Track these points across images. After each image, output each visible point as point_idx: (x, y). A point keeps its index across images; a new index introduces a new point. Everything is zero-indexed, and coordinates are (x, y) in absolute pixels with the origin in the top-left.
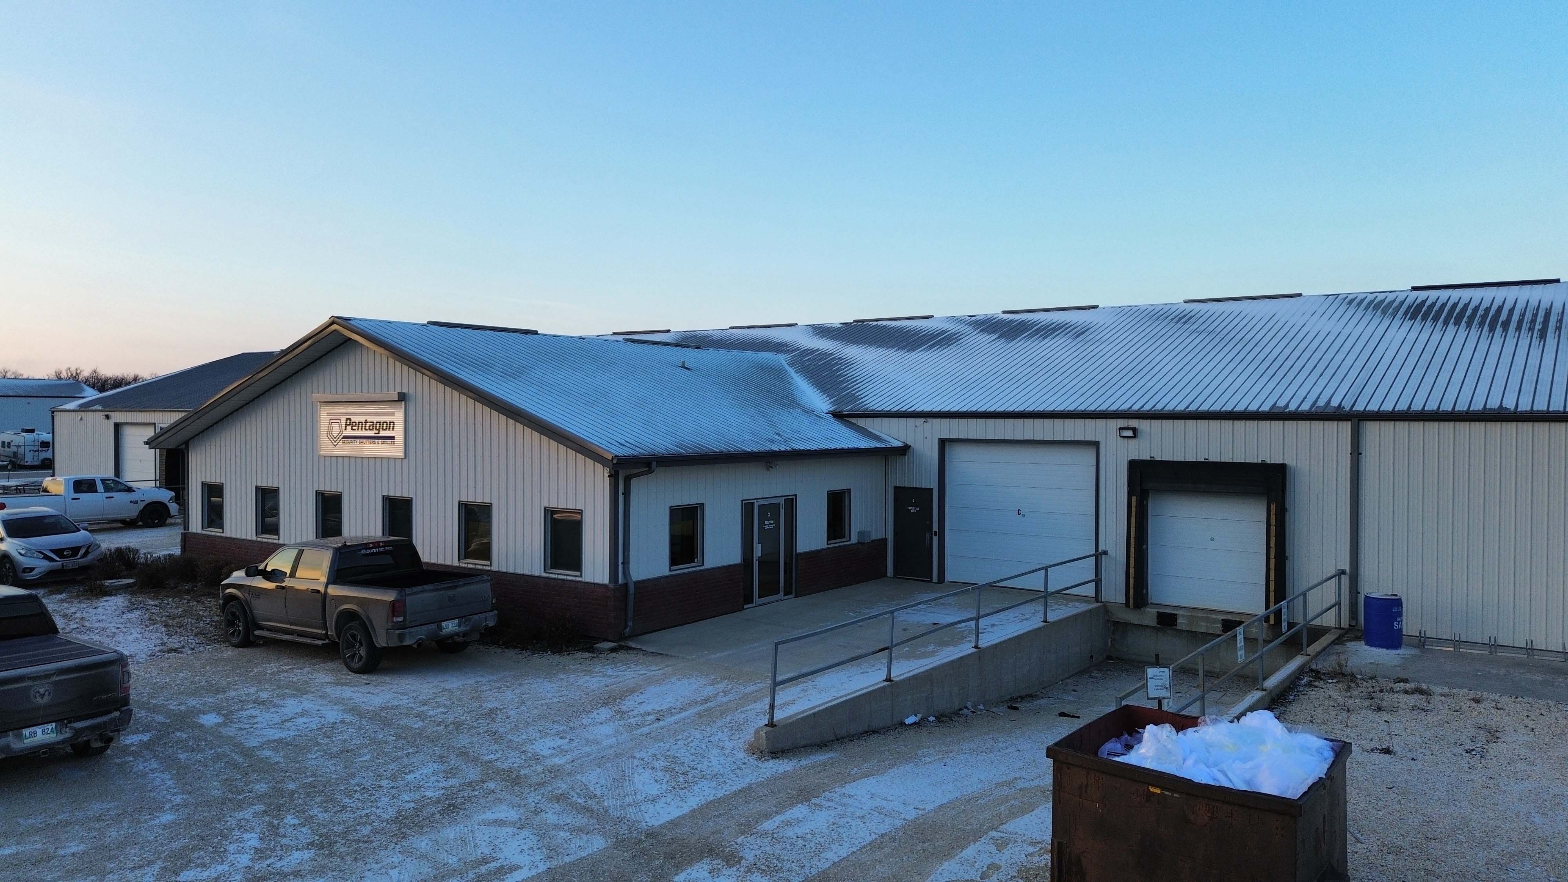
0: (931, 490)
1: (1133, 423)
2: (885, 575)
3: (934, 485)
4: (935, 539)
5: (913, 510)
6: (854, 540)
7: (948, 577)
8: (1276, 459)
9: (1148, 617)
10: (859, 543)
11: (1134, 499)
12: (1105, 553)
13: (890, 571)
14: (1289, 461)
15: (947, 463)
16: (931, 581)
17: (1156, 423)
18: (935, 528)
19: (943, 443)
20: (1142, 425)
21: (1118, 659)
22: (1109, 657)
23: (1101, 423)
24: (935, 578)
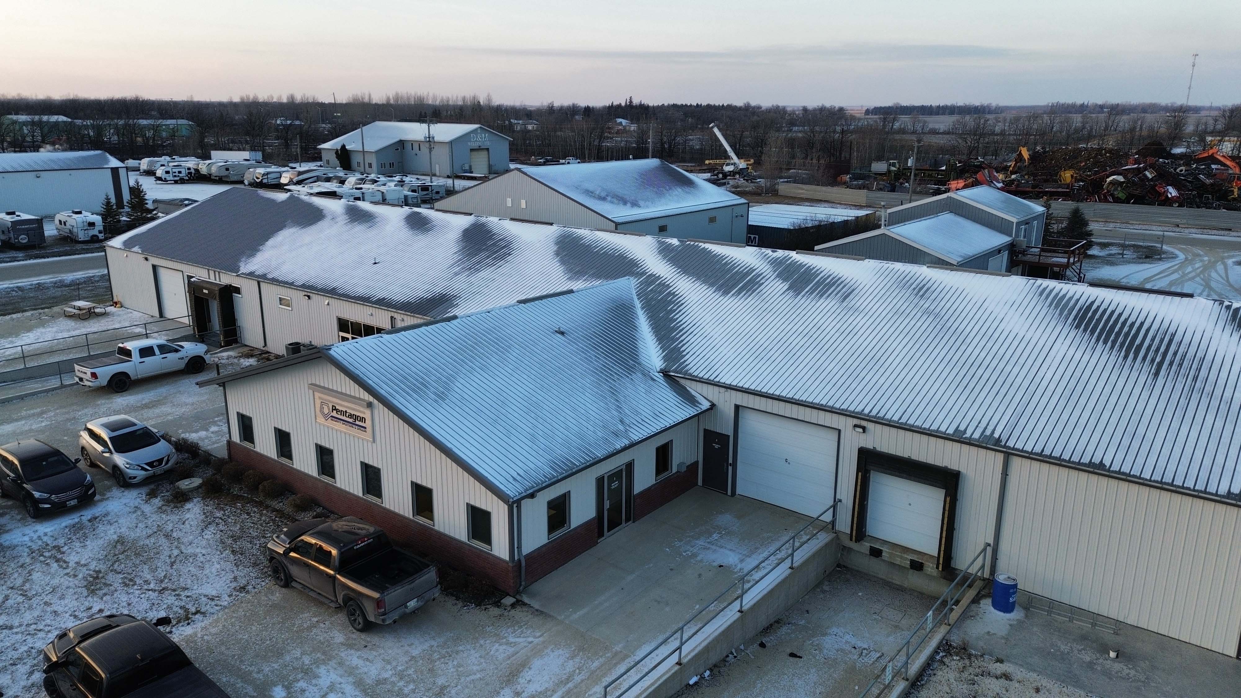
0: (729, 436)
1: (864, 423)
2: (697, 485)
3: (730, 432)
4: (730, 468)
5: (717, 446)
6: (674, 470)
7: (739, 491)
8: (954, 466)
9: (865, 547)
10: (678, 472)
11: (860, 474)
12: (840, 501)
13: (700, 482)
14: (962, 470)
15: (740, 419)
16: (727, 494)
17: (879, 427)
18: (730, 461)
19: (737, 407)
20: (870, 426)
21: (844, 566)
22: (839, 566)
23: (842, 418)
24: (729, 493)
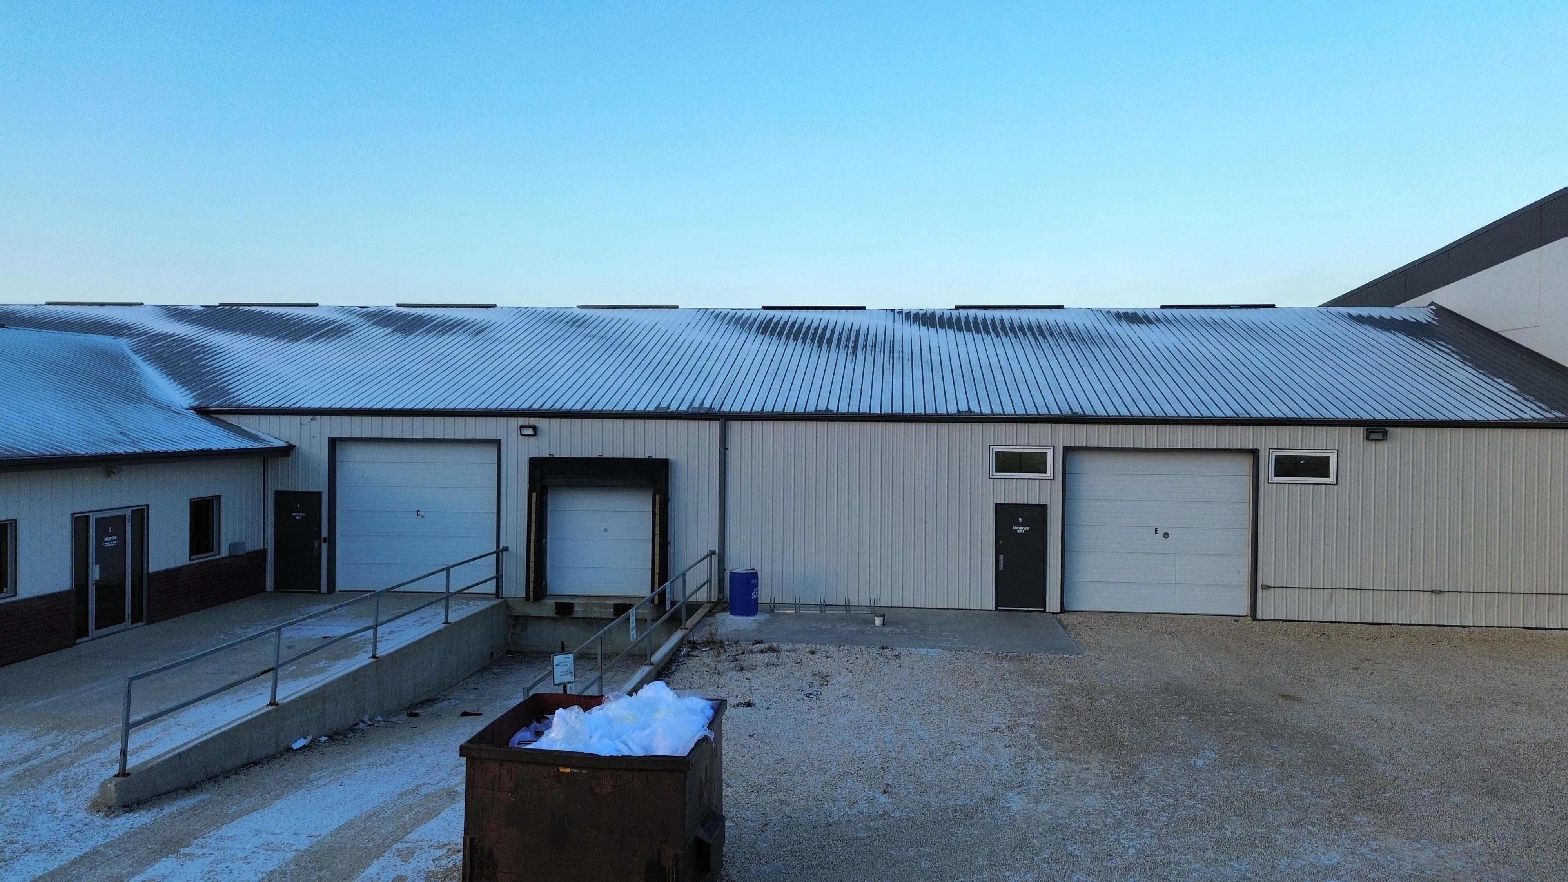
0: (319, 494)
1: (533, 421)
2: (263, 589)
3: (323, 488)
4: (324, 547)
5: (298, 516)
6: (225, 552)
7: (340, 586)
8: (660, 454)
9: (547, 608)
10: (231, 556)
11: (534, 495)
12: (506, 549)
13: (270, 585)
14: (671, 457)
15: (338, 464)
16: (320, 592)
17: (555, 422)
18: (325, 534)
19: (333, 443)
20: (542, 423)
21: (517, 652)
22: (509, 652)
23: (502, 421)
24: (324, 588)
